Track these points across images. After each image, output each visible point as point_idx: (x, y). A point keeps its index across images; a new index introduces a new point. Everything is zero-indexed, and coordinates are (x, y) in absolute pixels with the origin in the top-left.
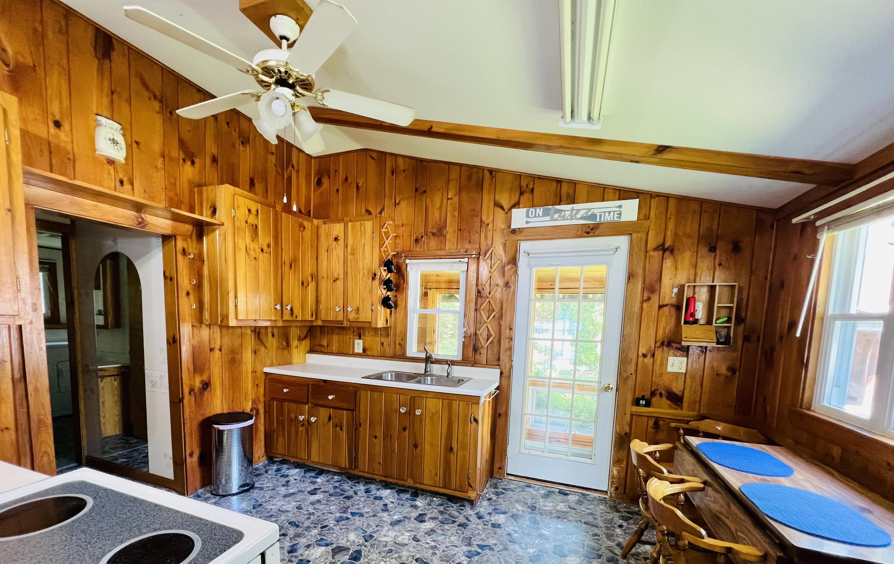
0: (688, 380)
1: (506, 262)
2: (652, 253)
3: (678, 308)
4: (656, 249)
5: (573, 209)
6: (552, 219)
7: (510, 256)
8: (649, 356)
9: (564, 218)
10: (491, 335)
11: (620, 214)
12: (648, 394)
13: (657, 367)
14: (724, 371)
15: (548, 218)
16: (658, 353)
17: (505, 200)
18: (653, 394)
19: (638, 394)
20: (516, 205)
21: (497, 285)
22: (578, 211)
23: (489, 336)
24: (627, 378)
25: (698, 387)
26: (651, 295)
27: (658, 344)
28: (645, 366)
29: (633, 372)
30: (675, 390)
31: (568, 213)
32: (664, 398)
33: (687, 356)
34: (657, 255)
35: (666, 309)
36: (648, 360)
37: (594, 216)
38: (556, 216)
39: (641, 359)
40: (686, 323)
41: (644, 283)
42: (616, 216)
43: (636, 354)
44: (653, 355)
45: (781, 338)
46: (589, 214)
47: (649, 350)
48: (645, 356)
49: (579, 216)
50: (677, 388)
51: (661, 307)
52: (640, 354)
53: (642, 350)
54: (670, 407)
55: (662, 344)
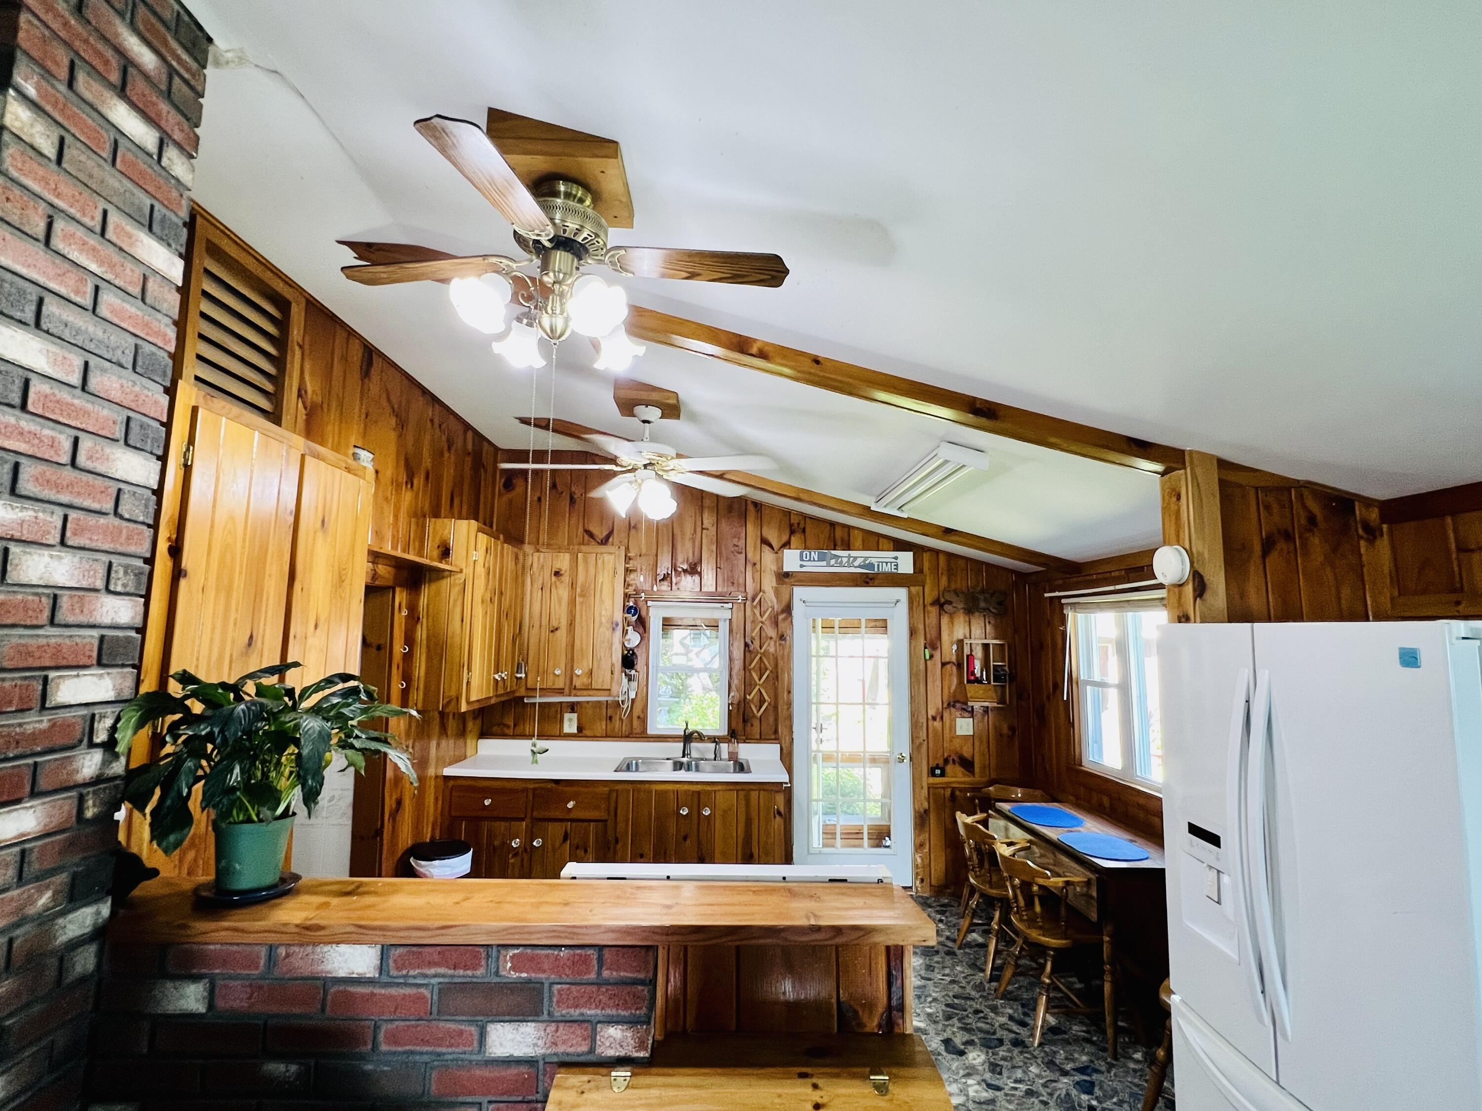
0: (977, 744)
1: (780, 610)
2: (929, 608)
3: (959, 666)
4: (933, 604)
5: (849, 557)
6: (829, 565)
7: (784, 604)
8: (938, 719)
9: (841, 565)
10: (765, 701)
11: (897, 565)
12: (941, 762)
13: (947, 731)
14: (1005, 730)
15: (824, 563)
16: (946, 715)
17: (773, 536)
18: (946, 761)
19: (933, 764)
20: (787, 545)
21: (771, 638)
22: (855, 558)
23: (762, 701)
24: (920, 744)
25: (986, 750)
26: (933, 652)
27: (945, 705)
28: (935, 729)
29: (925, 738)
30: (965, 755)
31: (845, 560)
32: (957, 765)
33: (972, 717)
34: (934, 611)
35: (948, 667)
36: (937, 724)
37: (871, 566)
38: (833, 562)
39: (930, 722)
40: (969, 681)
41: (925, 639)
42: (893, 567)
43: (925, 717)
44: (942, 718)
45: (1048, 698)
46: (867, 562)
47: (937, 712)
48: (934, 718)
49: (856, 564)
50: (967, 752)
51: (943, 664)
52: (930, 717)
53: (931, 712)
54: (964, 776)
55: (949, 705)
